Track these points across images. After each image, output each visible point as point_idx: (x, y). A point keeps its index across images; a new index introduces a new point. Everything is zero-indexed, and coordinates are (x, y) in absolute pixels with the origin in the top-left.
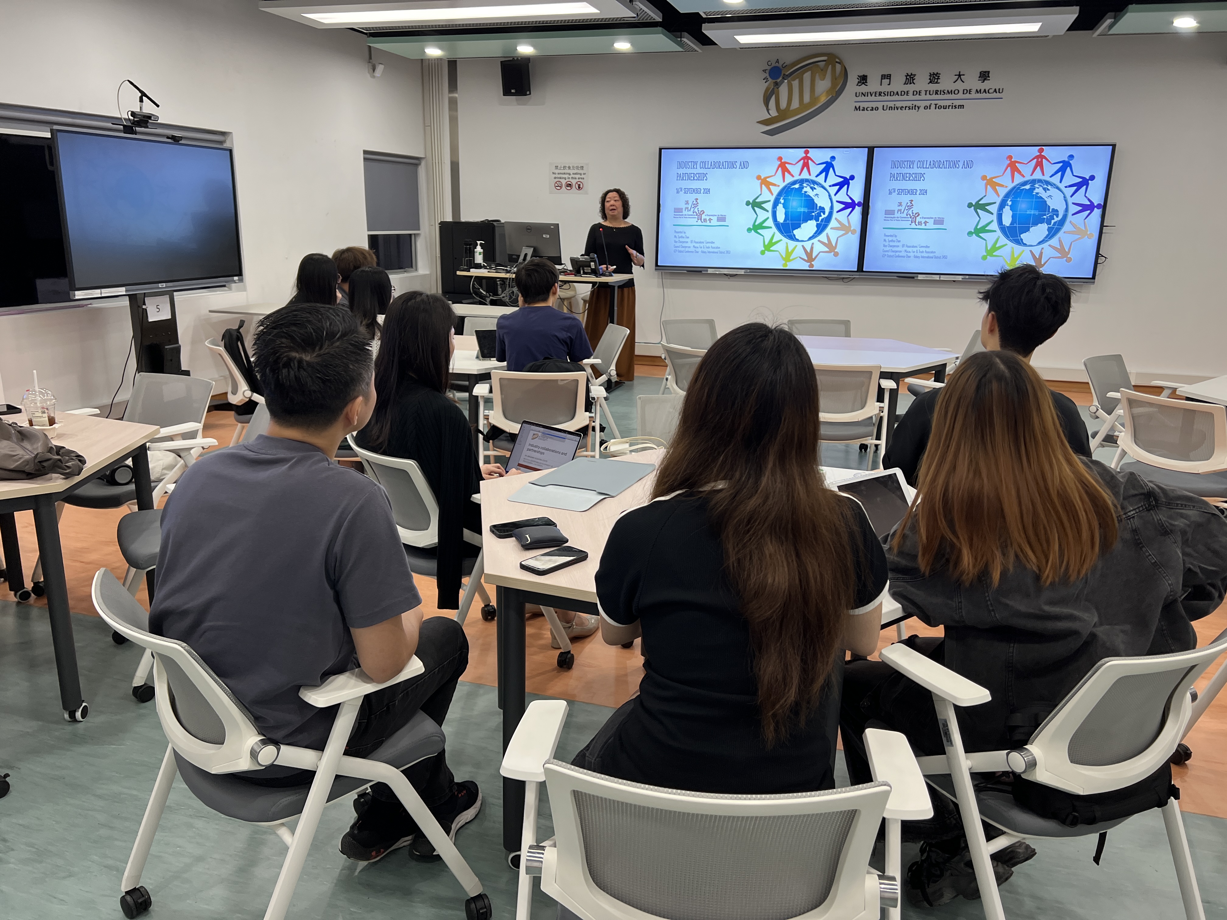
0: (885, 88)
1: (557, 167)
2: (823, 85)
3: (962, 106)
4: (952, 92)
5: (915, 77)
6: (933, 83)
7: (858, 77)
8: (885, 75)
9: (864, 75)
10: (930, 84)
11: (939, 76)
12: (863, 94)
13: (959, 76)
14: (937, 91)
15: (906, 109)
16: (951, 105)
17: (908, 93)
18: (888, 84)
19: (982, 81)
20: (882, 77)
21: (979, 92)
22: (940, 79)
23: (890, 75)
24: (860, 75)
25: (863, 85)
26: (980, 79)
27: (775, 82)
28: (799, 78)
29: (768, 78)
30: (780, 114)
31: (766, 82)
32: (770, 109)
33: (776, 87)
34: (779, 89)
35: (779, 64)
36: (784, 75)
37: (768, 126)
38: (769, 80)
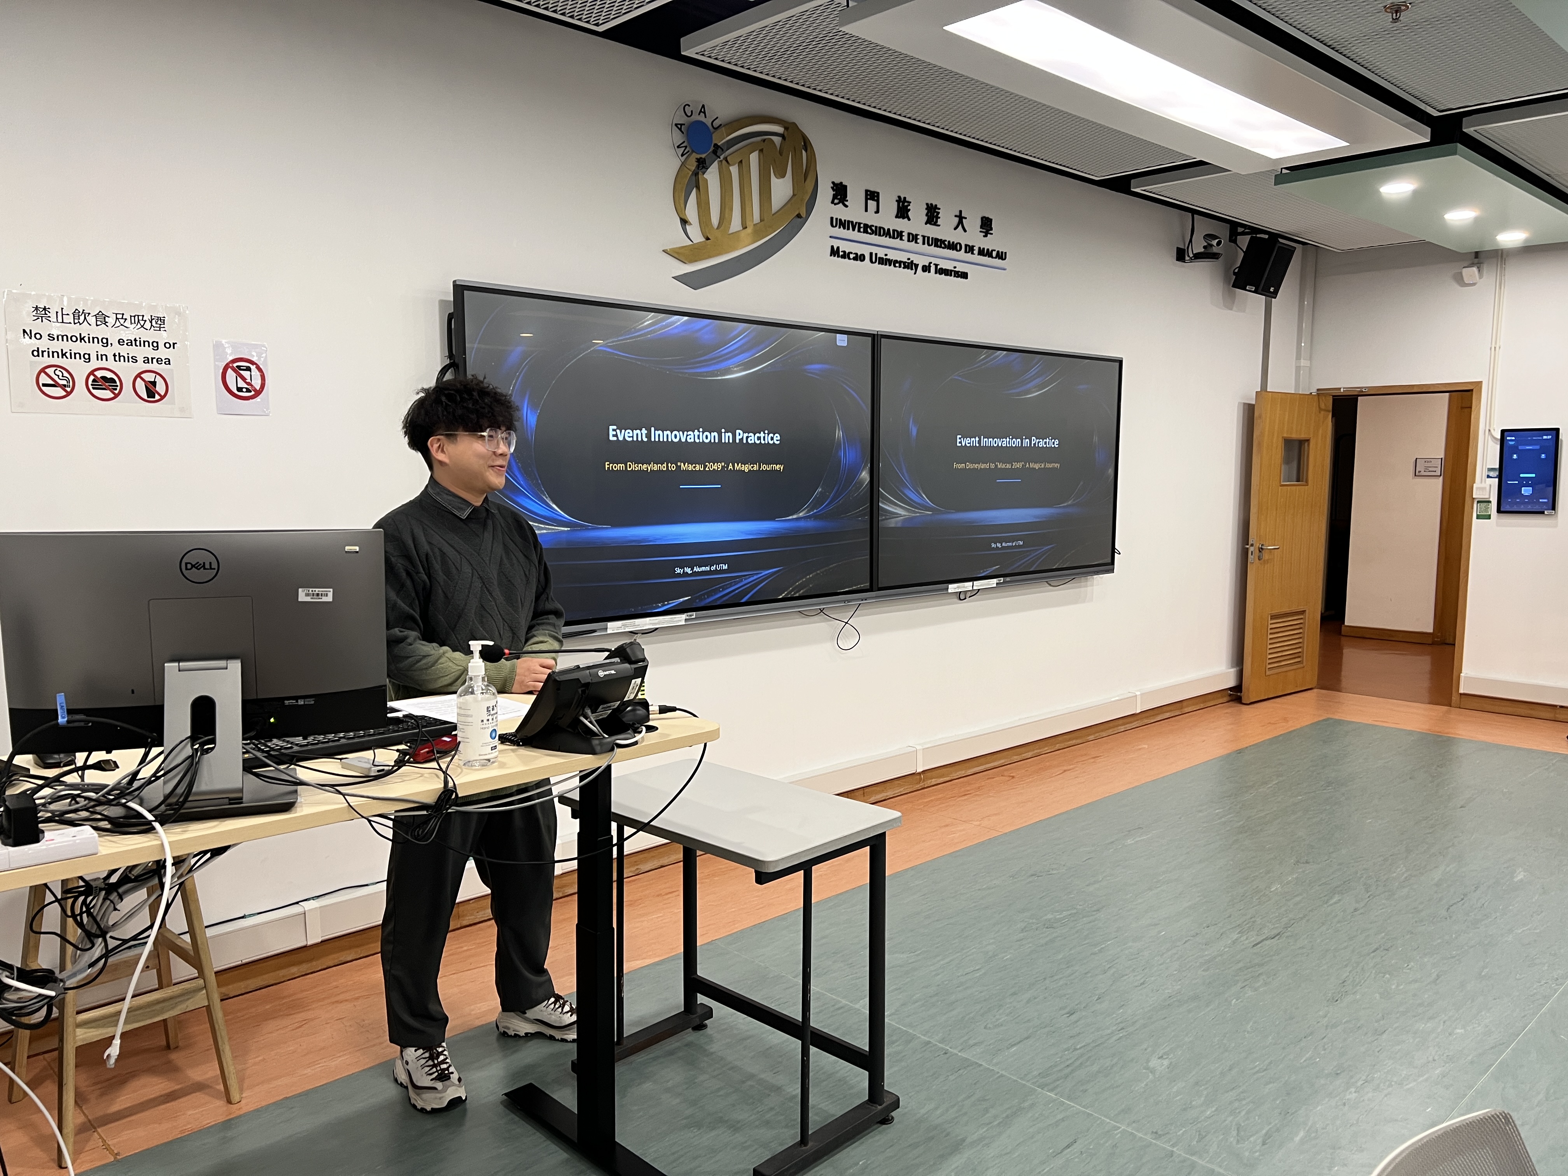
0: (870, 219)
2: (781, 190)
3: (964, 275)
4: (953, 246)
5: (909, 205)
6: (931, 224)
7: (832, 186)
8: (870, 191)
9: (841, 183)
10: (928, 225)
11: (938, 213)
12: (843, 224)
13: (961, 218)
14: (937, 240)
15: (900, 267)
16: (953, 269)
17: (900, 235)
18: (876, 210)
19: (984, 234)
20: (866, 195)
21: (981, 252)
22: (939, 218)
23: (878, 193)
24: (837, 181)
25: (841, 204)
26: (982, 230)
27: (697, 159)
28: (741, 162)
29: (686, 147)
30: (708, 239)
31: (682, 155)
32: (691, 224)
33: (700, 173)
34: (705, 176)
35: (706, 117)
36: (714, 146)
37: (685, 263)
38: (688, 151)
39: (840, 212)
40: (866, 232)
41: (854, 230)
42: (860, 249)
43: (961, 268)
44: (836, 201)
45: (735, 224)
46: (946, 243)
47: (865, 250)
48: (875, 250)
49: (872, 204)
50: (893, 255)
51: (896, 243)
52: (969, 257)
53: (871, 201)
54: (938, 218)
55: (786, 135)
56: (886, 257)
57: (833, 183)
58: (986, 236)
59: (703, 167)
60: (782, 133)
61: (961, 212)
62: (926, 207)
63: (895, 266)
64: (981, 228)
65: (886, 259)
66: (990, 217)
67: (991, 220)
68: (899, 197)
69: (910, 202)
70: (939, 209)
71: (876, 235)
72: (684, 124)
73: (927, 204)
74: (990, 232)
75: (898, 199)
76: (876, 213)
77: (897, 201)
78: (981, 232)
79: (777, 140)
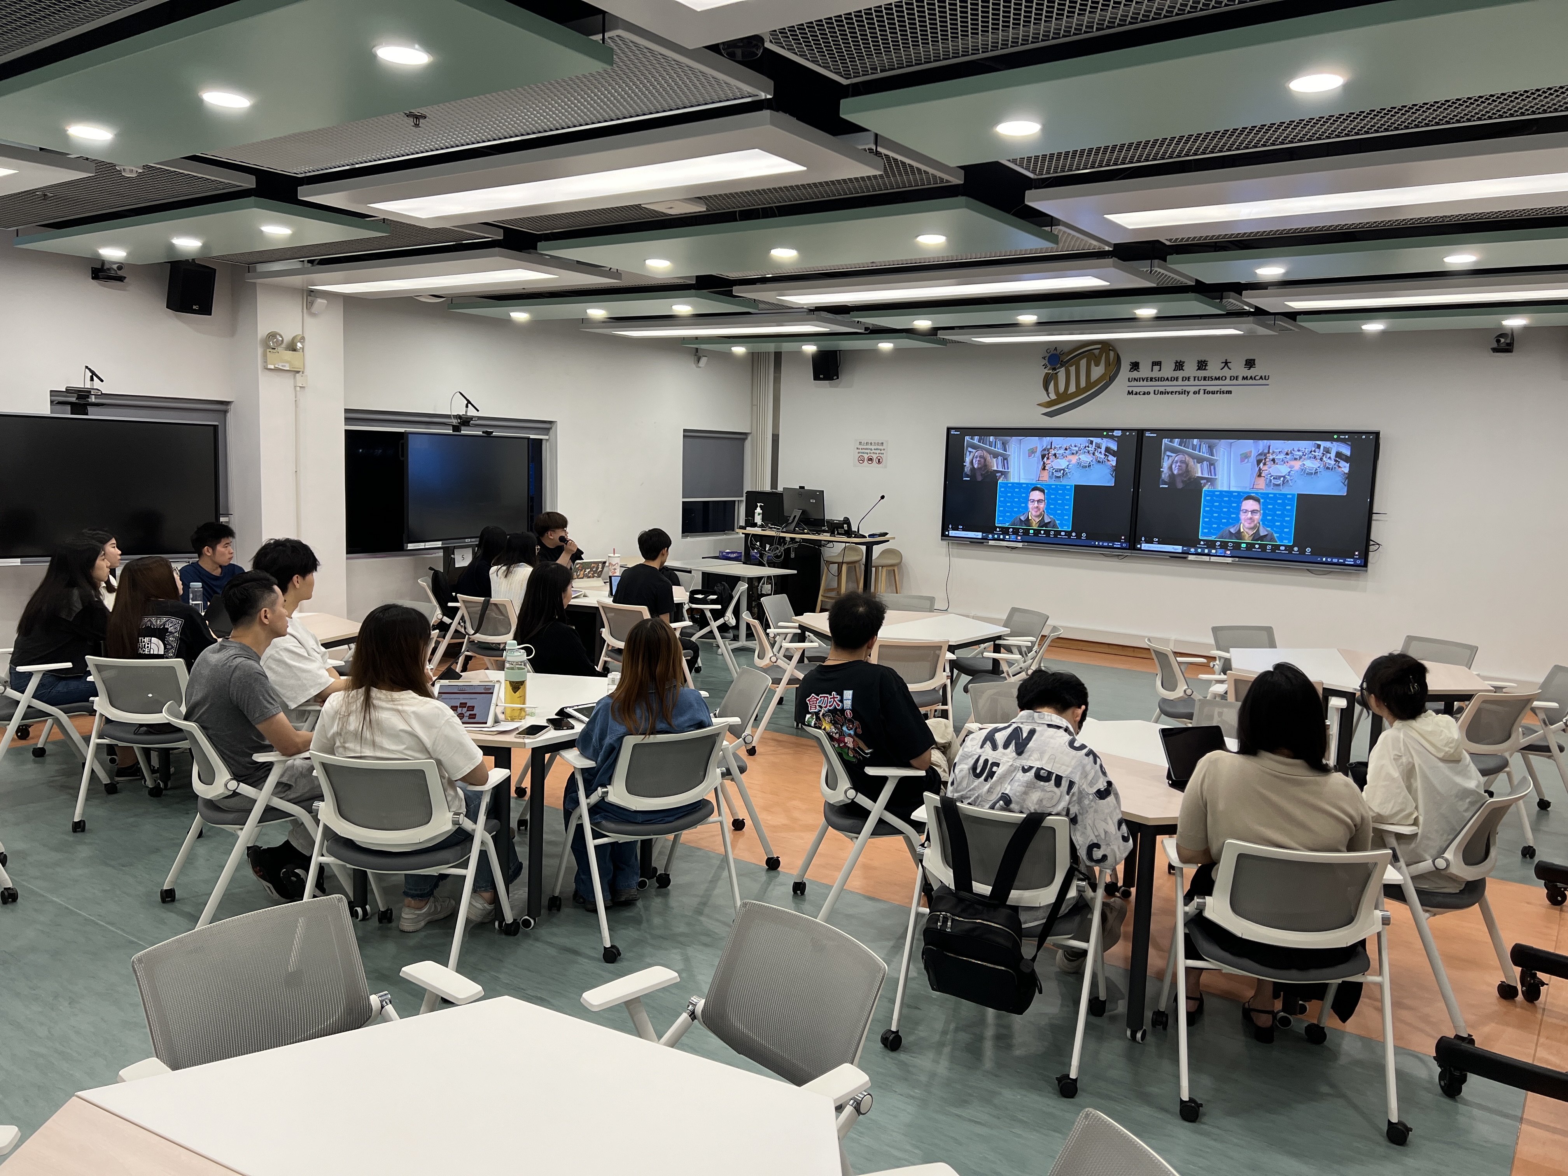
0: (1156, 374)
1: (861, 443)
2: (1097, 372)
3: (1230, 392)
4: (1220, 379)
6: (1200, 370)
8: (1156, 362)
9: (1136, 362)
10: (1198, 371)
11: (1207, 364)
12: (1136, 380)
13: (1227, 365)
14: (1205, 377)
15: (1176, 394)
16: (1219, 390)
17: (1177, 379)
19: (1248, 368)
20: (1153, 364)
21: (1244, 378)
22: (1208, 366)
23: (1161, 362)
24: (1134, 361)
25: (1135, 371)
27: (1053, 368)
28: (1076, 364)
29: (1047, 365)
30: (1058, 396)
31: (1045, 368)
32: (1050, 393)
33: (1054, 373)
34: (1058, 374)
35: (1057, 351)
36: (1061, 361)
37: (1046, 408)
38: (1048, 367)
39: (1135, 374)
40: (1151, 380)
41: (1145, 381)
42: (1146, 390)
43: (1225, 389)
44: (1132, 371)
46: (1213, 377)
47: (1151, 390)
48: (1156, 389)
49: (1156, 368)
50: (1169, 389)
51: (1175, 383)
52: (1235, 382)
53: (1156, 366)
54: (1206, 366)
55: (1101, 348)
56: (1166, 390)
57: (1131, 363)
59: (1056, 371)
61: (1226, 360)
62: (1198, 362)
63: (1172, 394)
64: (1245, 365)
65: (1165, 392)
66: (1253, 358)
67: (1254, 360)
68: (1176, 361)
69: (1184, 362)
70: (1207, 361)
71: (1159, 381)
72: (1046, 357)
74: (1253, 366)
76: (1160, 371)
77: (1175, 363)
78: (1244, 368)
79: (1097, 351)
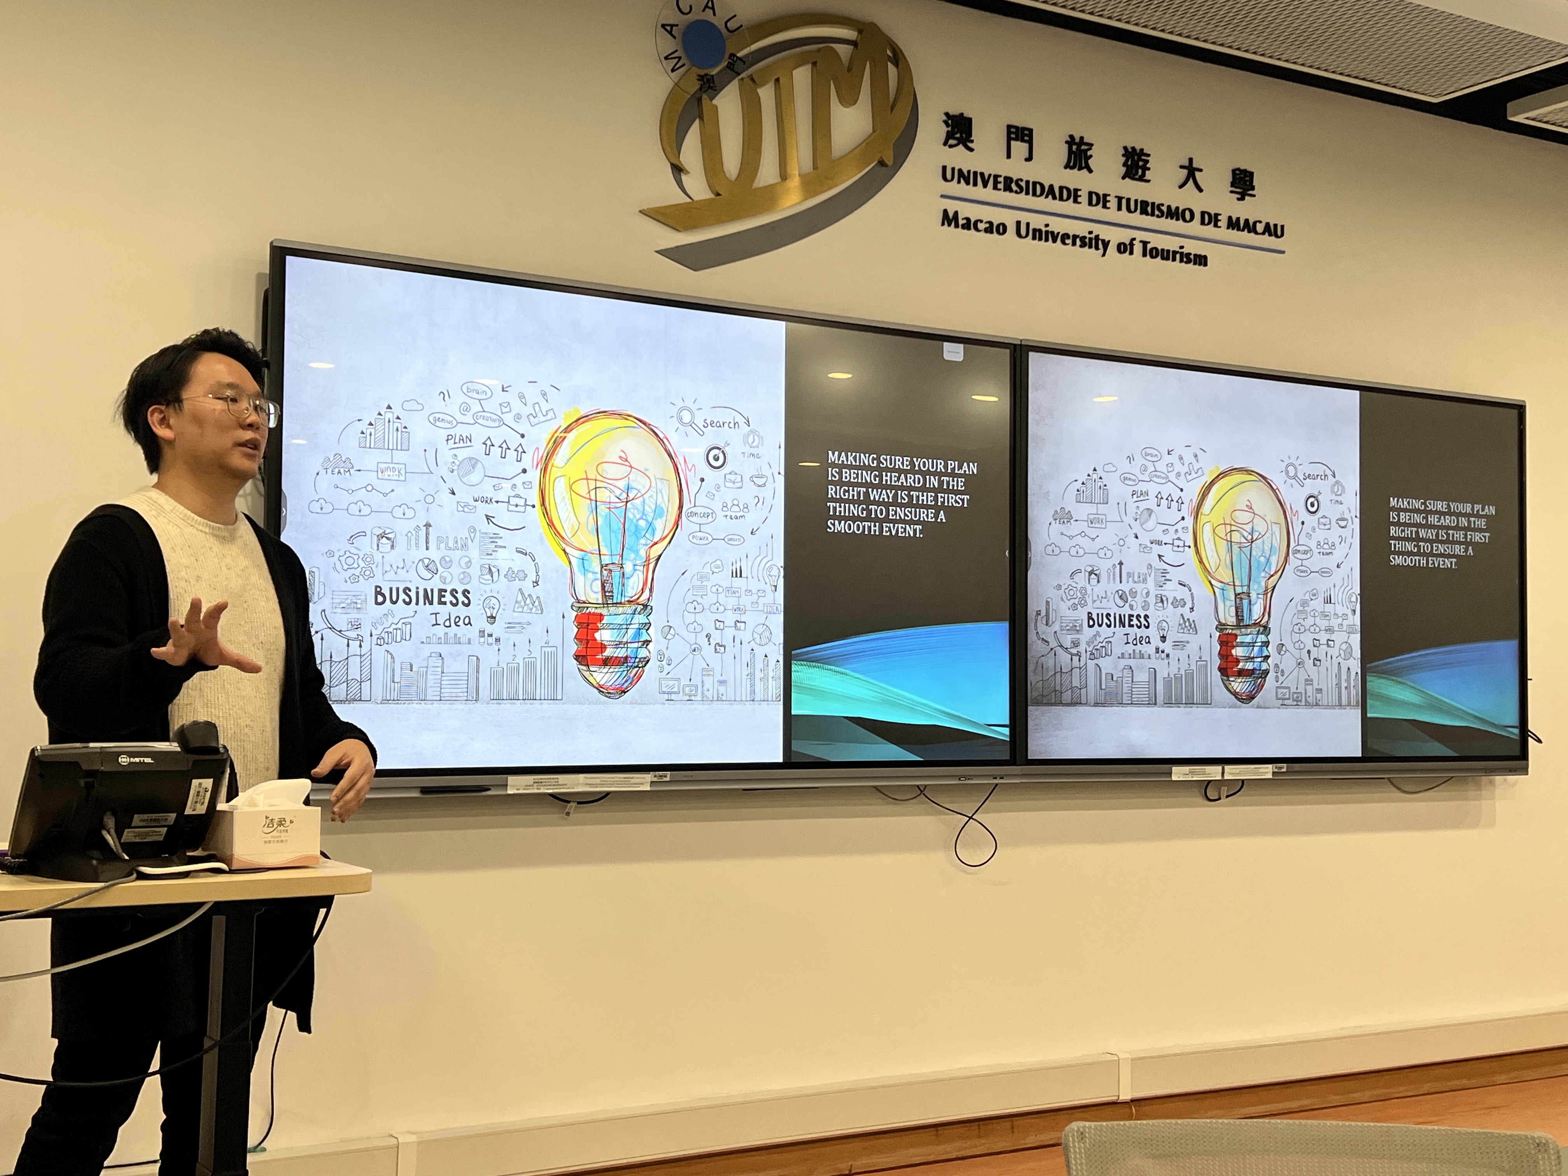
0: (1016, 168)
2: (849, 124)
3: (1201, 260)
4: (1174, 214)
5: (1090, 149)
6: (1133, 179)
7: (945, 118)
8: (1017, 128)
9: (962, 114)
10: (1127, 179)
11: (1147, 162)
12: (964, 177)
13: (1191, 171)
14: (1145, 204)
15: (1074, 244)
16: (1178, 249)
17: (1074, 195)
18: (1027, 156)
19: (1239, 196)
20: (1009, 133)
21: (1233, 224)
22: (1149, 169)
23: (1031, 131)
24: (953, 112)
25: (961, 147)
26: (1233, 189)
27: (699, 75)
28: (777, 80)
29: (680, 58)
30: (718, 194)
31: (673, 70)
32: (687, 172)
33: (705, 96)
34: (715, 102)
35: (714, 14)
36: (730, 58)
37: (678, 230)
38: (684, 65)
39: (958, 158)
40: (1008, 188)
41: (985, 185)
42: (997, 216)
43: (1192, 247)
44: (951, 142)
45: (768, 173)
46: (1164, 209)
47: (1009, 218)
48: (1024, 217)
49: (1019, 148)
50: (1059, 226)
51: (1068, 207)
52: (1209, 231)
53: (1019, 143)
54: (1145, 169)
55: (858, 41)
56: (1047, 229)
57: (947, 114)
58: (1242, 199)
59: (710, 87)
60: (854, 39)
61: (1191, 160)
62: (1123, 152)
63: (1064, 243)
64: (1232, 186)
65: (1047, 232)
66: (1250, 169)
67: (1252, 174)
68: (1071, 137)
69: (1092, 145)
70: (1149, 155)
71: (1027, 193)
72: (677, 25)
73: (1125, 148)
74: (1250, 192)
75: (1069, 139)
76: (1027, 160)
77: (1066, 142)
78: (1232, 192)
79: (843, 50)
